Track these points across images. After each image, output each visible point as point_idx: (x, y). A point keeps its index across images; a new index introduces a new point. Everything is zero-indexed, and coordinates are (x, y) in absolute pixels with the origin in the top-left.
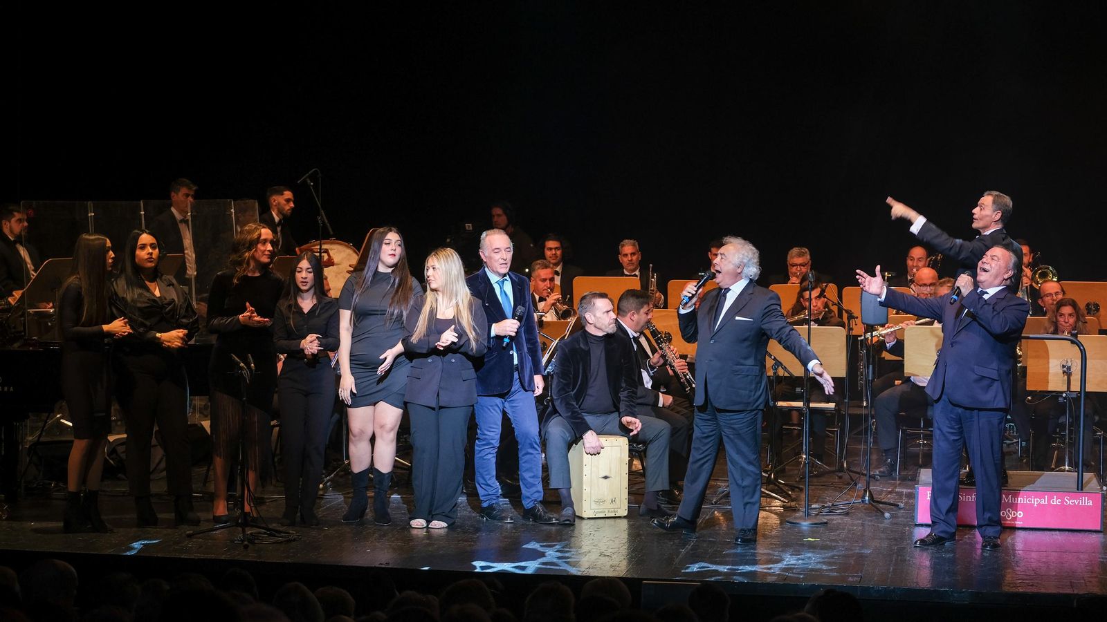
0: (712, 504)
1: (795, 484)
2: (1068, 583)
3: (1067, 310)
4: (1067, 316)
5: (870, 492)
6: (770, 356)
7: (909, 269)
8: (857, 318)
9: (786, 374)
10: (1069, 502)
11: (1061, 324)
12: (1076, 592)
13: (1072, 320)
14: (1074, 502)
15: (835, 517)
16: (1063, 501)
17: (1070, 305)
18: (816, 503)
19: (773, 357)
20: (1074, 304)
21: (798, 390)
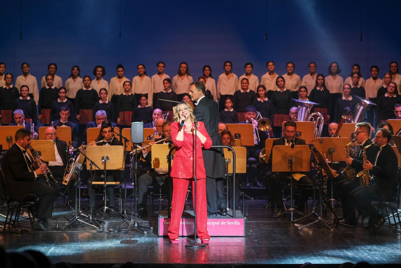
0: (62, 230)
1: (102, 220)
2: (230, 259)
3: (226, 136)
4: (226, 139)
5: (137, 222)
6: (89, 159)
7: (153, 119)
8: (129, 141)
9: (97, 169)
10: (230, 223)
11: (224, 143)
12: (233, 263)
13: (229, 141)
14: (232, 223)
15: (121, 234)
16: (226, 223)
17: (228, 133)
18: (112, 228)
19: (90, 160)
20: (229, 133)
21: (102, 176)
